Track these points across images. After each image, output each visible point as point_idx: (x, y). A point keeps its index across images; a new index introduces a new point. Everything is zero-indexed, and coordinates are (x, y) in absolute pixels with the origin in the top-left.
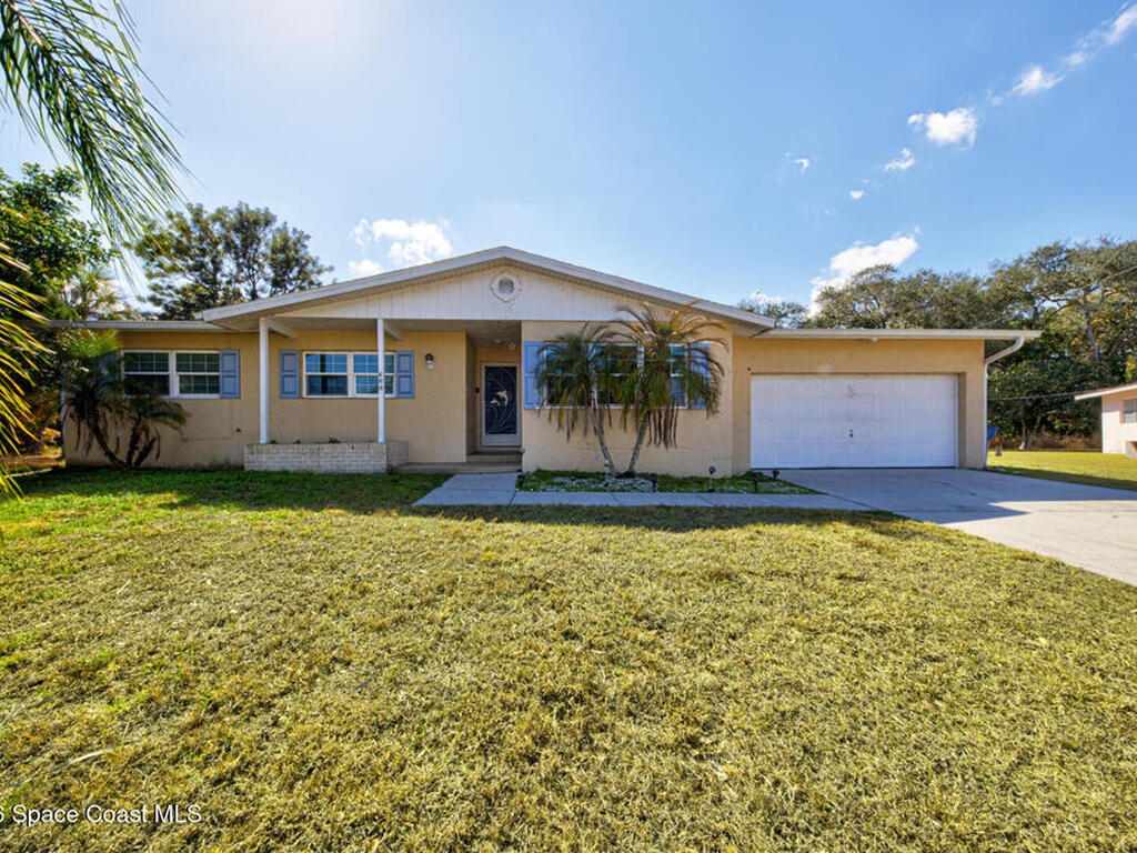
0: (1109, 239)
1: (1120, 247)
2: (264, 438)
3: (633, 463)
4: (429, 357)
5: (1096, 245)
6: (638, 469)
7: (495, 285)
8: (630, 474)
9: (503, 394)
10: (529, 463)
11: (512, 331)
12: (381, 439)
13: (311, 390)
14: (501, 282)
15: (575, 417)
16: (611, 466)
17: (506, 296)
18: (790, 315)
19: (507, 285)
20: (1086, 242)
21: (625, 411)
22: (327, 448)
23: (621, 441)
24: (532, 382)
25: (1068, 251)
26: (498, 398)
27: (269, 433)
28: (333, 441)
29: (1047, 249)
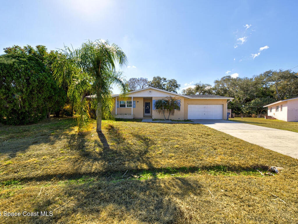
0: (281, 70)
1: (284, 72)
2: (116, 114)
3: (168, 118)
4: (138, 102)
5: (278, 71)
6: (169, 119)
7: (149, 92)
8: (168, 119)
9: (148, 107)
10: (153, 118)
11: (151, 98)
12: (132, 114)
13: (120, 107)
14: (150, 91)
15: (160, 111)
16: (165, 118)
17: (150, 93)
18: (207, 87)
19: (150, 92)
20: (276, 71)
21: (167, 110)
22: (125, 115)
23: (167, 115)
24: (154, 106)
25: (273, 72)
26: (147, 108)
27: (117, 113)
28: (126, 114)
29: (268, 72)
